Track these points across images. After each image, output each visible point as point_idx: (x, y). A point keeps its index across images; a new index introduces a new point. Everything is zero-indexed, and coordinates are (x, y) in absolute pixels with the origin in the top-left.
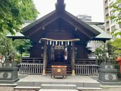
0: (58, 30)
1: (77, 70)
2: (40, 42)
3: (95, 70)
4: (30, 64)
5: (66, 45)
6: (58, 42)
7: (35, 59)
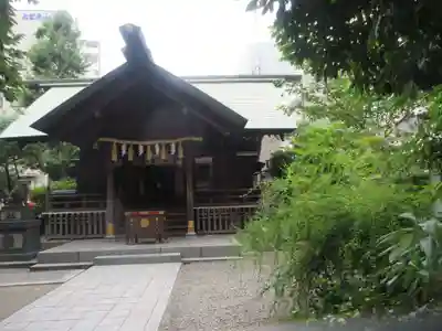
1: (201, 221)
4: (72, 213)
6: (145, 147)
7: (88, 198)
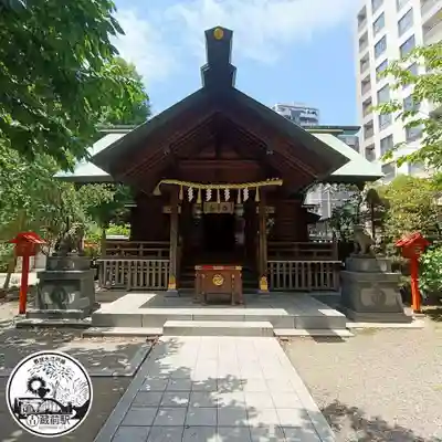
0: (213, 155)
1: (275, 276)
2: (157, 192)
3: (331, 275)
5: (239, 201)
6: (214, 192)
7: (146, 246)
